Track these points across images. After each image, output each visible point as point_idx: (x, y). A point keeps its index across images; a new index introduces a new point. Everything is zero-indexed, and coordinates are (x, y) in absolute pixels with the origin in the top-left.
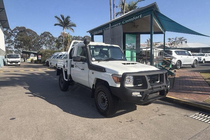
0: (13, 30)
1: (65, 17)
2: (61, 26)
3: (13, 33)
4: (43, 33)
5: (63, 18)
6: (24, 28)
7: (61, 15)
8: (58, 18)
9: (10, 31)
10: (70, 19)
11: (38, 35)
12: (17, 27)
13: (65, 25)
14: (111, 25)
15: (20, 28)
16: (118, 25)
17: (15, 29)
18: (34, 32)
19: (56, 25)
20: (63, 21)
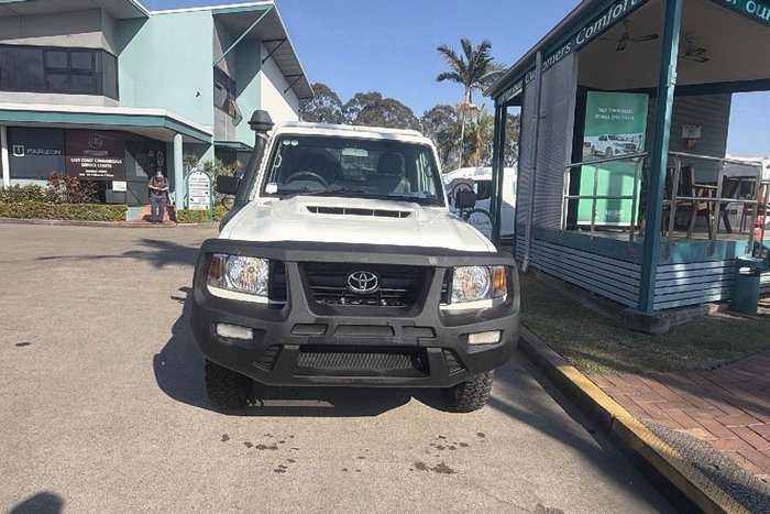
0: (347, 106)
1: (475, 48)
2: (459, 80)
3: (346, 112)
4: (430, 109)
5: (468, 50)
6: (377, 95)
7: (462, 41)
8: (451, 55)
9: (339, 109)
10: (490, 53)
11: (415, 118)
12: (359, 96)
13: (471, 78)
14: (544, 59)
15: (366, 97)
16: (565, 55)
17: (353, 102)
18: (405, 108)
19: (441, 78)
20: (466, 60)
